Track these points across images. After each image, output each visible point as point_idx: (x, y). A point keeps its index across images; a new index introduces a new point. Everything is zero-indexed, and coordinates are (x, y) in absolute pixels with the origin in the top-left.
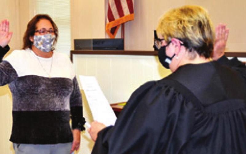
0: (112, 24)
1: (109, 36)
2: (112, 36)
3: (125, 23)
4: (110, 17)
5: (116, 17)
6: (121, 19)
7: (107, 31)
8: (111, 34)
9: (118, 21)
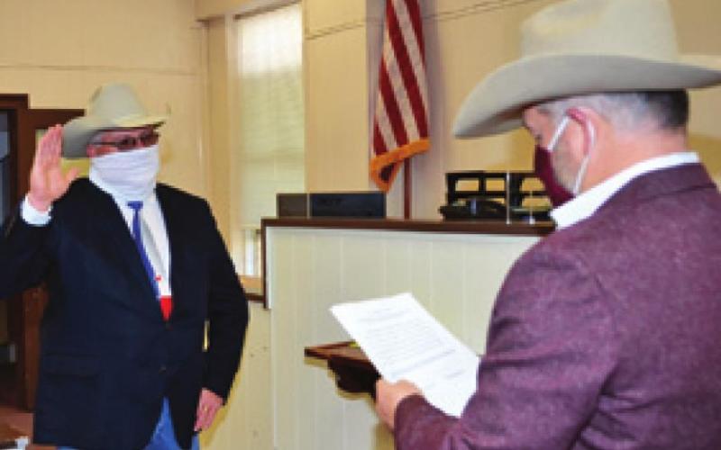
0: (384, 161)
1: (378, 185)
2: (384, 184)
3: (412, 156)
4: (379, 146)
5: (391, 144)
6: (402, 148)
7: (372, 174)
8: (381, 182)
9: (396, 155)
